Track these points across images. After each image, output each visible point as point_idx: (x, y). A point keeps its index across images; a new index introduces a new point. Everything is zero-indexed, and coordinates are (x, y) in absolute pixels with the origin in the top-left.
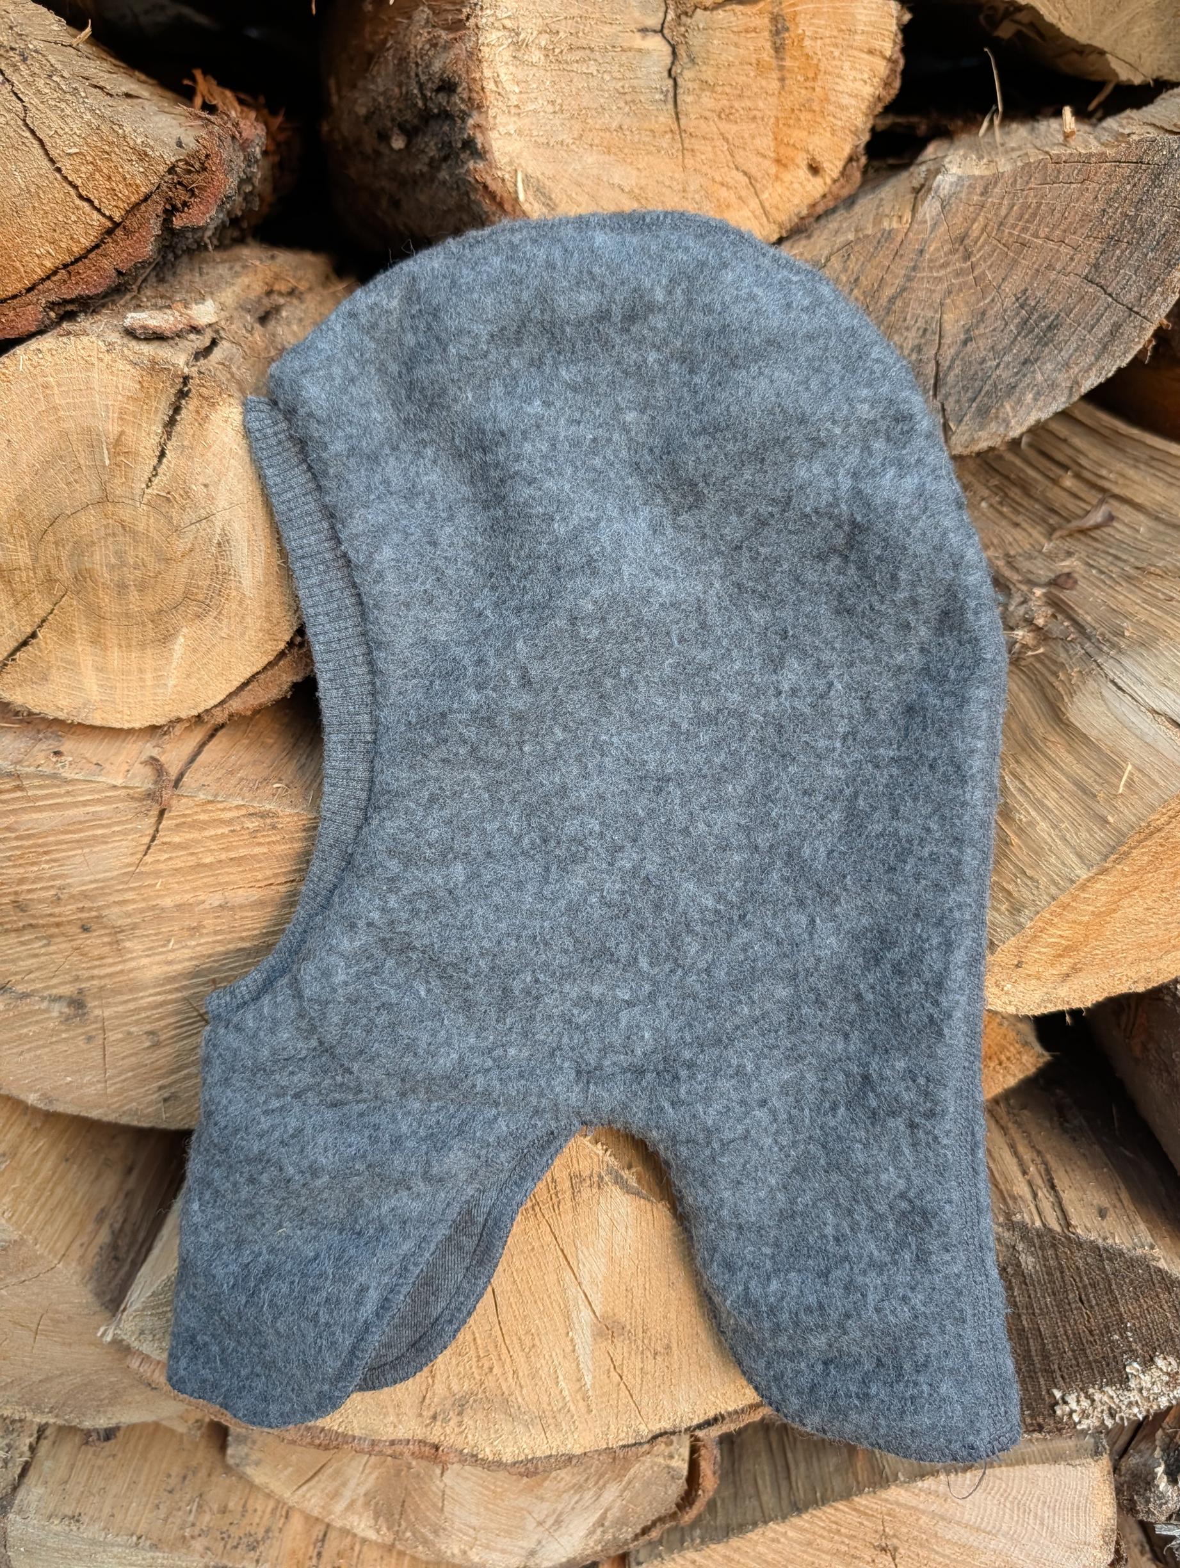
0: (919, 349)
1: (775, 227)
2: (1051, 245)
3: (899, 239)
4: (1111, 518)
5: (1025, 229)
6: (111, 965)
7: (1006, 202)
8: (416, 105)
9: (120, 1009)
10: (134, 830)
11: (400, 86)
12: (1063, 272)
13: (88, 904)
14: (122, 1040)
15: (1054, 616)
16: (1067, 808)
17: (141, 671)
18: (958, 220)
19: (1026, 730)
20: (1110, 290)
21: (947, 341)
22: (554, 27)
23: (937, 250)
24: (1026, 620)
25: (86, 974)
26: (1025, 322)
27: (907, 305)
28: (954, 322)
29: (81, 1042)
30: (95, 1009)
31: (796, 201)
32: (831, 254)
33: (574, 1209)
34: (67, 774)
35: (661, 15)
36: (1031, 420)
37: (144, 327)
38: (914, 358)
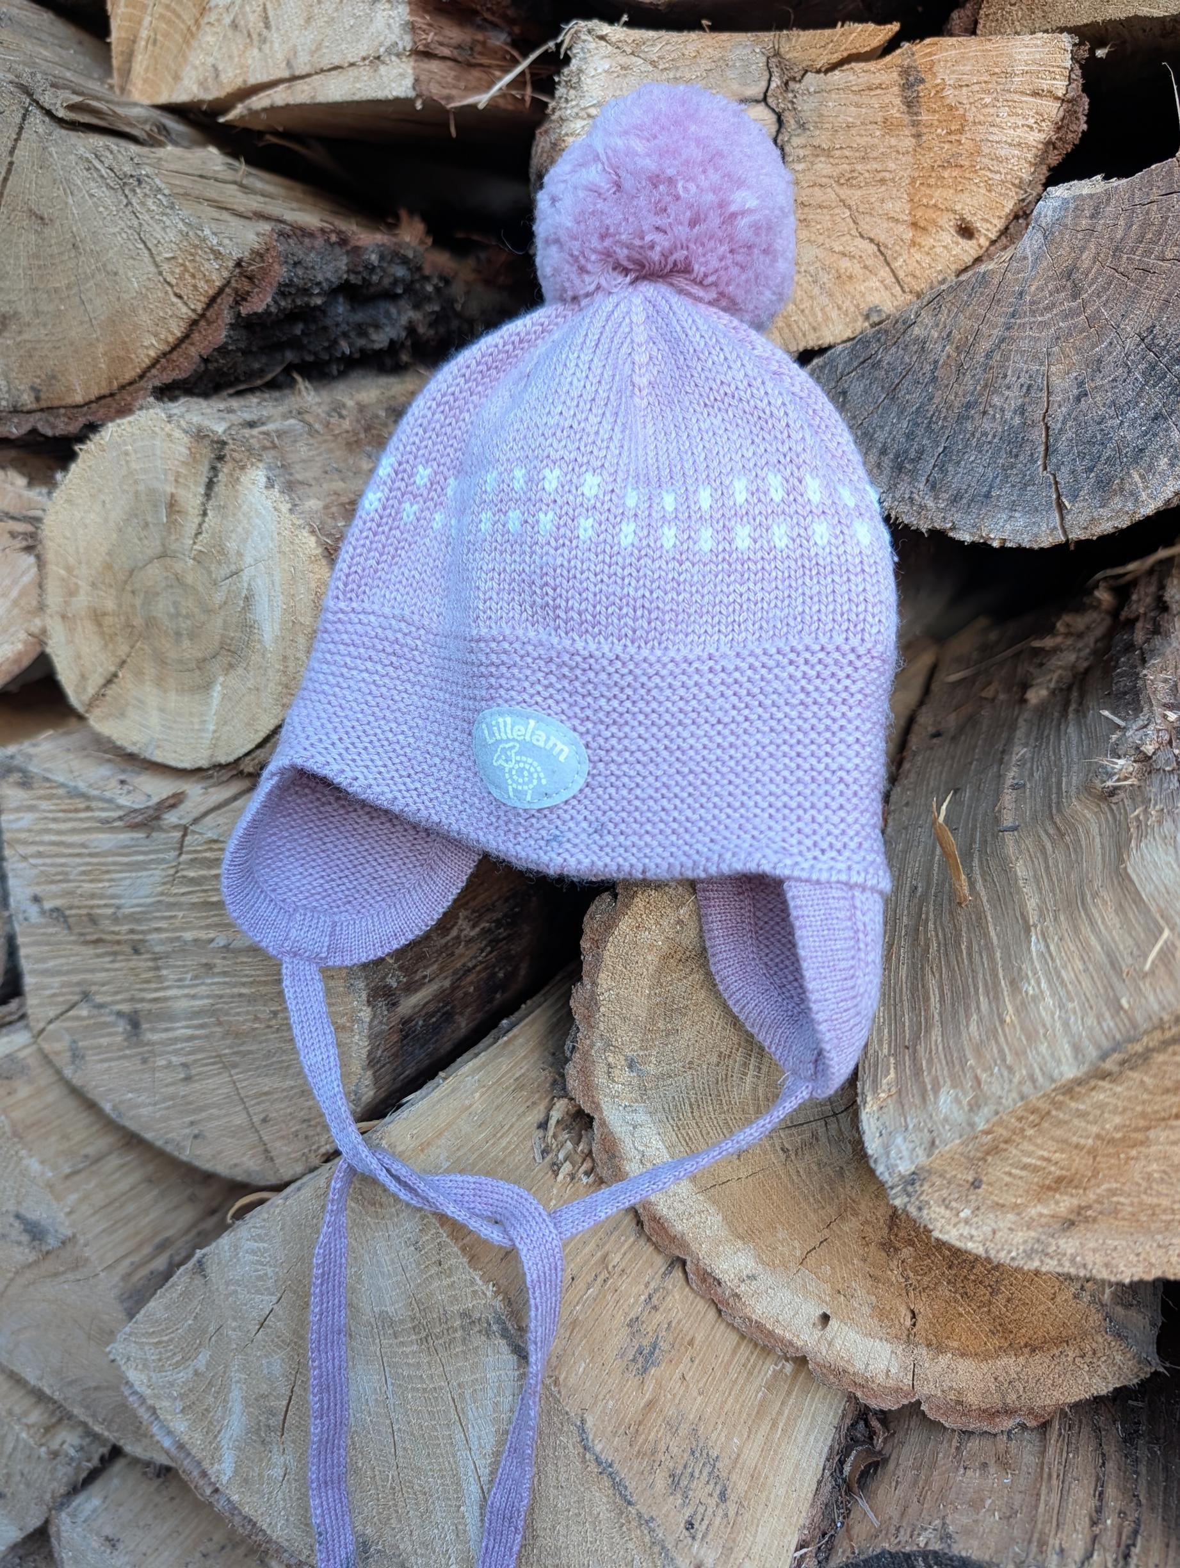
0: (1021, 410)
1: (912, 297)
3: (995, 281)
5: (1147, 252)
6: (155, 990)
7: (1122, 222)
9: (163, 1036)
13: (136, 927)
14: (165, 1068)
16: (1086, 985)
17: (191, 714)
18: (1065, 250)
21: (1057, 398)
23: (1040, 289)
25: (139, 995)
26: (1154, 367)
27: (1007, 358)
28: (1064, 375)
29: (137, 1062)
30: (147, 1032)
31: (939, 267)
32: (921, 309)
33: (464, 1354)
35: (764, 83)
38: (1017, 421)
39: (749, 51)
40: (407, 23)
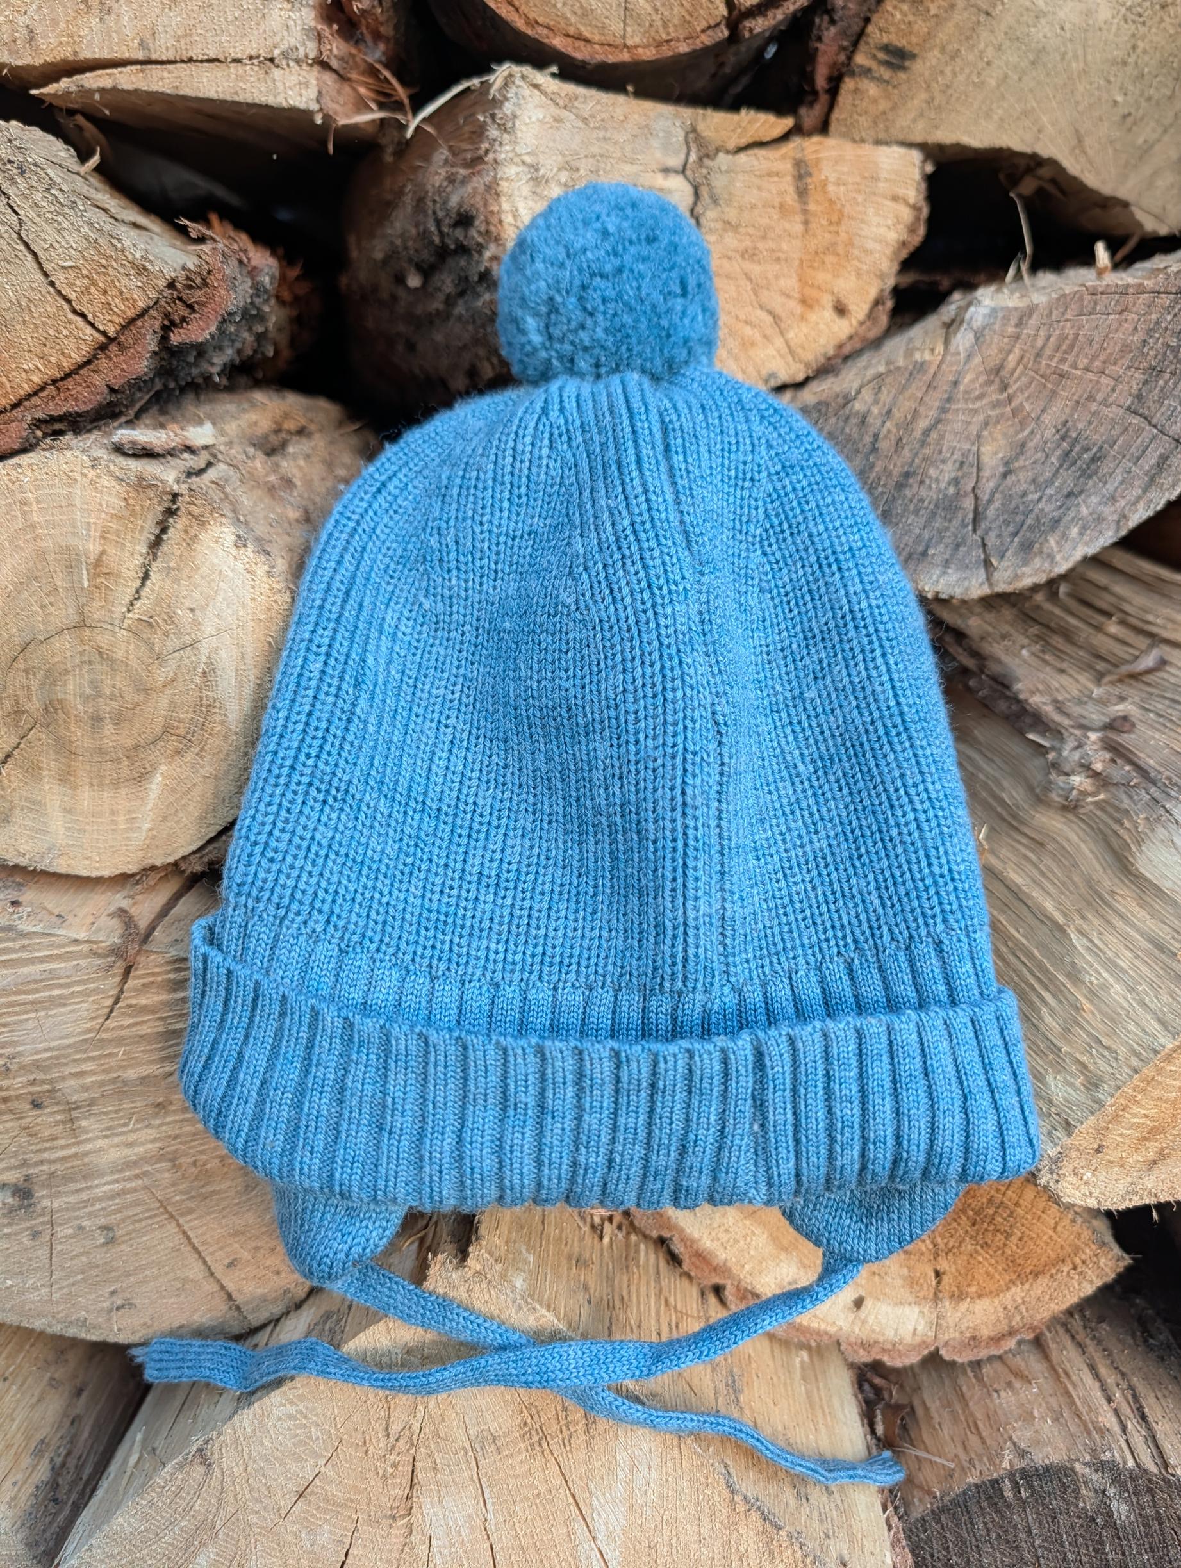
0: (956, 481)
1: (802, 367)
2: (1090, 375)
3: (932, 371)
4: (1163, 663)
5: (1063, 360)
6: (63, 1148)
7: (1041, 333)
8: (432, 242)
9: (72, 1199)
10: (96, 991)
11: (417, 225)
12: (1105, 403)
13: (40, 1076)
14: (72, 1237)
15: (1113, 761)
16: (1144, 969)
17: (113, 812)
18: (993, 351)
19: (1090, 883)
20: (1154, 421)
21: (986, 473)
22: (573, 164)
23: (972, 381)
24: (1082, 766)
25: (36, 1158)
26: (1067, 454)
27: (942, 437)
28: (992, 454)
29: (26, 1240)
30: (44, 1199)
31: (822, 341)
32: (861, 387)
33: (588, 1444)
34: (24, 926)
35: (683, 156)
36: (1078, 555)
37: (133, 443)
38: (951, 490)
39: (669, 123)
40: (311, 29)
